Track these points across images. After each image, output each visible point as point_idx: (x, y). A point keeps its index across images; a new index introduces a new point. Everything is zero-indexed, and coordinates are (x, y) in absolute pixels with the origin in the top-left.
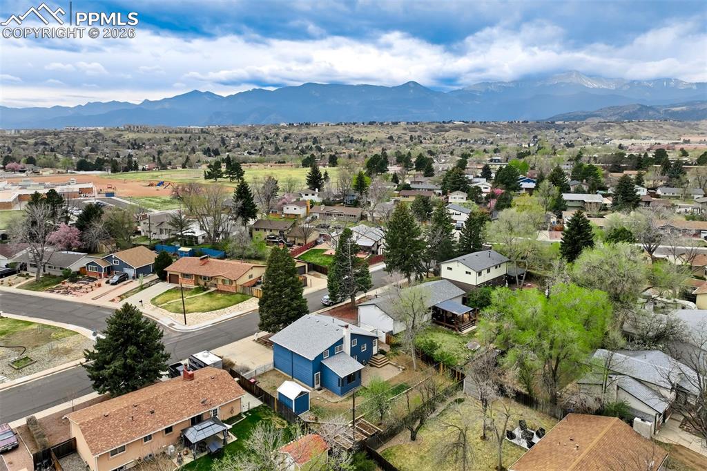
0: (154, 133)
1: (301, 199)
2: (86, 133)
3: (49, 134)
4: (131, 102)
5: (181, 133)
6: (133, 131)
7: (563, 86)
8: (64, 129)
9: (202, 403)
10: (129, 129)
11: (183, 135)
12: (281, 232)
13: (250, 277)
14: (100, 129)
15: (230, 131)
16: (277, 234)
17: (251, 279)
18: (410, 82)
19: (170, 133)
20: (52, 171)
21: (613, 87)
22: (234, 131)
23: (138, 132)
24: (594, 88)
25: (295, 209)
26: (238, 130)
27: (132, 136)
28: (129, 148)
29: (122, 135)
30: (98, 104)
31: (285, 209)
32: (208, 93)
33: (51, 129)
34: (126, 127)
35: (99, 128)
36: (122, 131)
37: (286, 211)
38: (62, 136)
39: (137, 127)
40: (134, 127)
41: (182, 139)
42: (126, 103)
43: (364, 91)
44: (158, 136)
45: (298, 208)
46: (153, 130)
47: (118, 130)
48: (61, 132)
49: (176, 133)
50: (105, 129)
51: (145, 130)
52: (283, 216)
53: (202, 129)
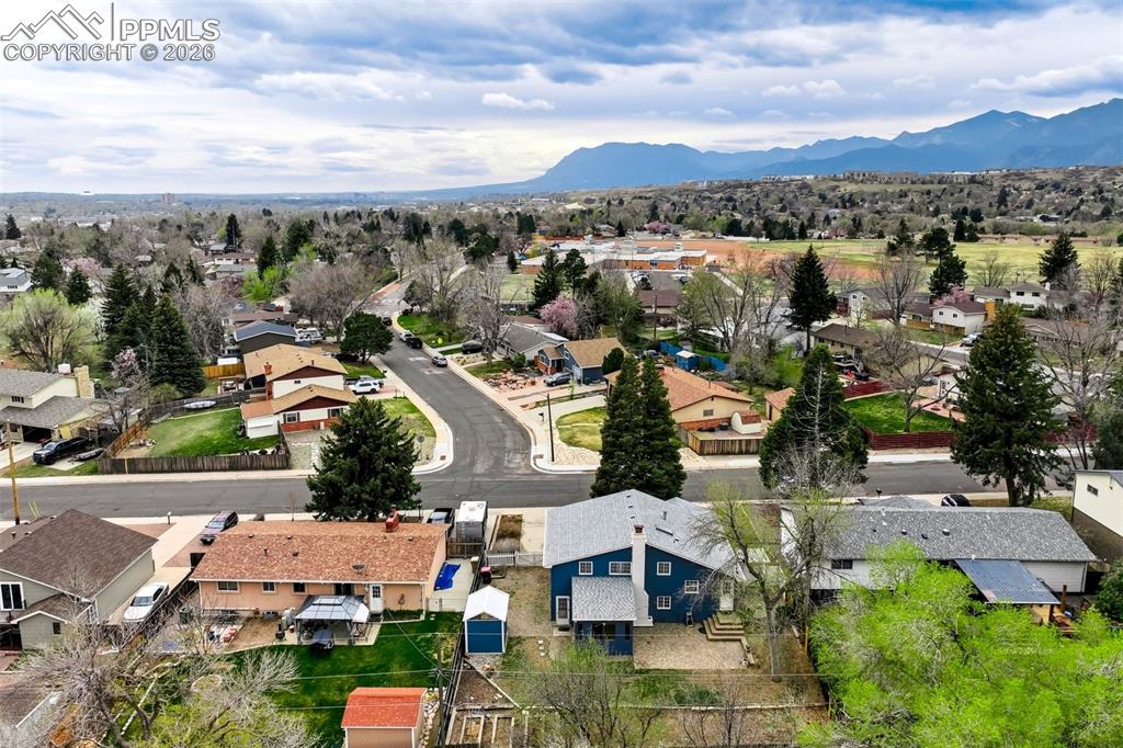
0: (887, 183)
1: (1006, 301)
2: (789, 185)
3: (741, 186)
4: (880, 137)
5: (932, 183)
6: (857, 182)
8: (761, 179)
9: (355, 567)
10: (850, 179)
11: (935, 187)
12: (859, 351)
13: (706, 413)
14: (810, 177)
15: (1027, 178)
16: (851, 352)
17: (707, 418)
19: (913, 183)
20: (693, 234)
22: (1035, 179)
23: (862, 182)
25: (955, 316)
26: (1043, 177)
27: (851, 188)
28: (837, 207)
29: (838, 187)
30: (831, 142)
31: (936, 313)
33: (745, 179)
34: (847, 174)
35: (808, 177)
36: (839, 180)
37: (937, 318)
38: (757, 188)
39: (864, 175)
40: (859, 175)
41: (929, 193)
42: (873, 140)
44: (890, 189)
45: (961, 315)
46: (886, 179)
47: (835, 179)
48: (757, 183)
49: (923, 183)
50: (816, 178)
51: (874, 179)
52: (932, 326)
53: (973, 177)
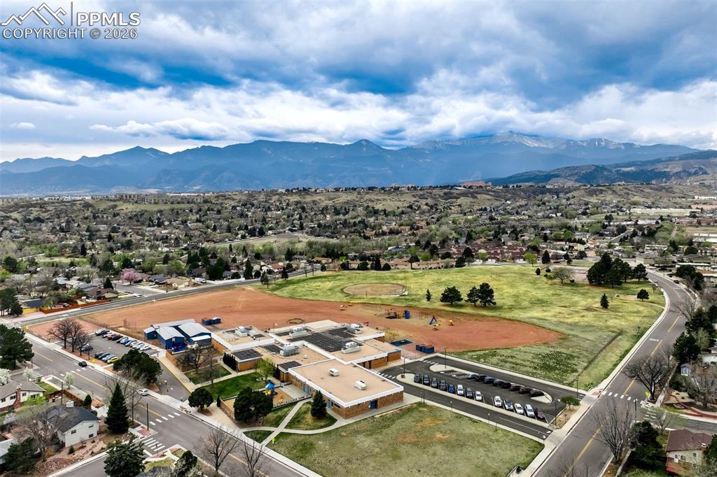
2: (75, 204)
7: (506, 144)
18: (363, 140)
21: (551, 146)
24: (534, 147)
32: (152, 149)
36: (114, 201)
42: (60, 160)
43: (316, 148)
